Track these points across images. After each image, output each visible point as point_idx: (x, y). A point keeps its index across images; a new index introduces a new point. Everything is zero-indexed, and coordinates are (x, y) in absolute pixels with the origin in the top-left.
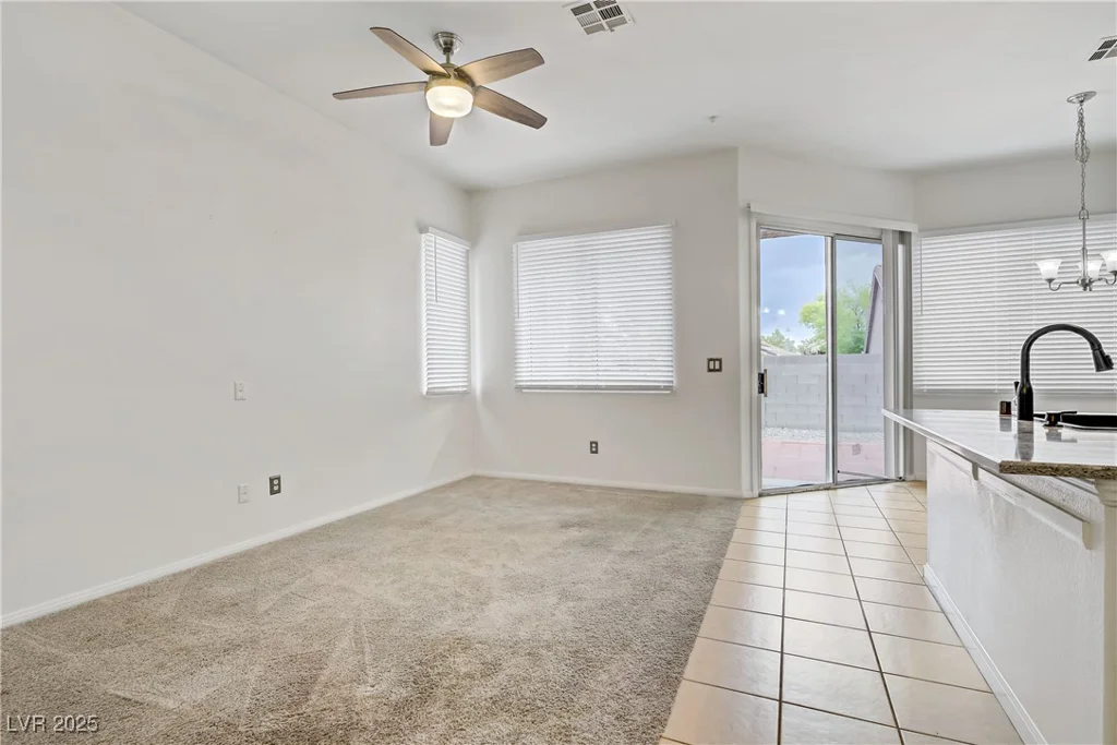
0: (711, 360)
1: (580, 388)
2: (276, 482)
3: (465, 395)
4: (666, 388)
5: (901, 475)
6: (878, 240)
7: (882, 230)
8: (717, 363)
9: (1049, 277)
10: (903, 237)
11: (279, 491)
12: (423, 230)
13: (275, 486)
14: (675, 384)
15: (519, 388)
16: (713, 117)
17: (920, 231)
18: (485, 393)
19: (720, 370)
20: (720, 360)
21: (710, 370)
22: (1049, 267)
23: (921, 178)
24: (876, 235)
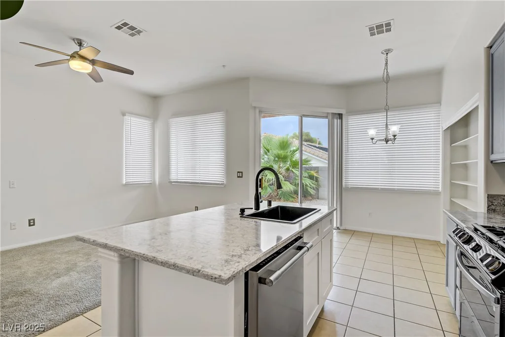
0: (238, 172)
1: (192, 183)
2: (32, 221)
3: (151, 185)
4: (222, 184)
5: (338, 226)
6: (327, 117)
7: (328, 113)
8: (241, 174)
9: (372, 137)
10: (340, 116)
11: (34, 225)
12: (124, 114)
13: (31, 223)
14: (225, 183)
15: (171, 182)
16: (224, 66)
17: (347, 113)
18: (160, 184)
19: (242, 177)
20: (242, 173)
21: (238, 177)
22: (372, 132)
23: (349, 88)
24: (325, 115)
